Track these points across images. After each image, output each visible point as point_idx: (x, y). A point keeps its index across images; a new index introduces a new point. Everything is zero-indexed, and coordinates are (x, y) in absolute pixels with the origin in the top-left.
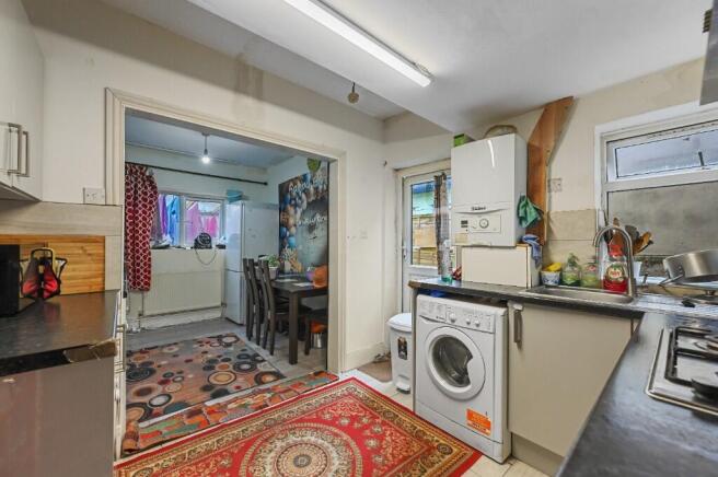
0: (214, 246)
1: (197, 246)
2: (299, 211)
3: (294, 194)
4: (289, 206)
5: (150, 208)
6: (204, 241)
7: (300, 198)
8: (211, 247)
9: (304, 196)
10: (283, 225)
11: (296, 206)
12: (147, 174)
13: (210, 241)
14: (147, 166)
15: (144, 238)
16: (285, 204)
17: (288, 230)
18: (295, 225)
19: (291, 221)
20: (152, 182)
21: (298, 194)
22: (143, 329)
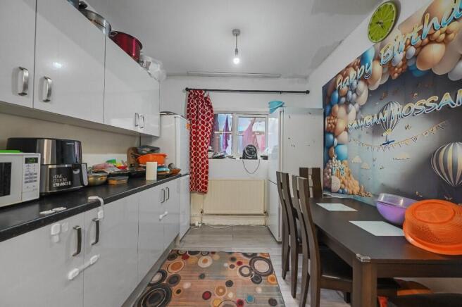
0: (259, 157)
1: (244, 157)
2: (353, 109)
3: (345, 88)
4: (337, 108)
5: (208, 124)
6: (250, 153)
7: (355, 91)
8: (256, 158)
9: (361, 85)
10: (329, 131)
11: (347, 103)
12: (205, 96)
13: (256, 152)
14: (206, 90)
15: (202, 149)
16: (332, 106)
17: (335, 136)
18: (346, 129)
19: (341, 125)
20: (208, 102)
21: (350, 86)
22: (203, 224)
